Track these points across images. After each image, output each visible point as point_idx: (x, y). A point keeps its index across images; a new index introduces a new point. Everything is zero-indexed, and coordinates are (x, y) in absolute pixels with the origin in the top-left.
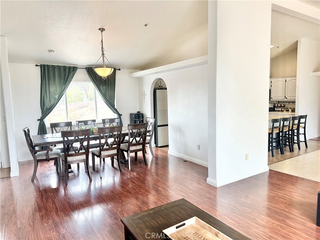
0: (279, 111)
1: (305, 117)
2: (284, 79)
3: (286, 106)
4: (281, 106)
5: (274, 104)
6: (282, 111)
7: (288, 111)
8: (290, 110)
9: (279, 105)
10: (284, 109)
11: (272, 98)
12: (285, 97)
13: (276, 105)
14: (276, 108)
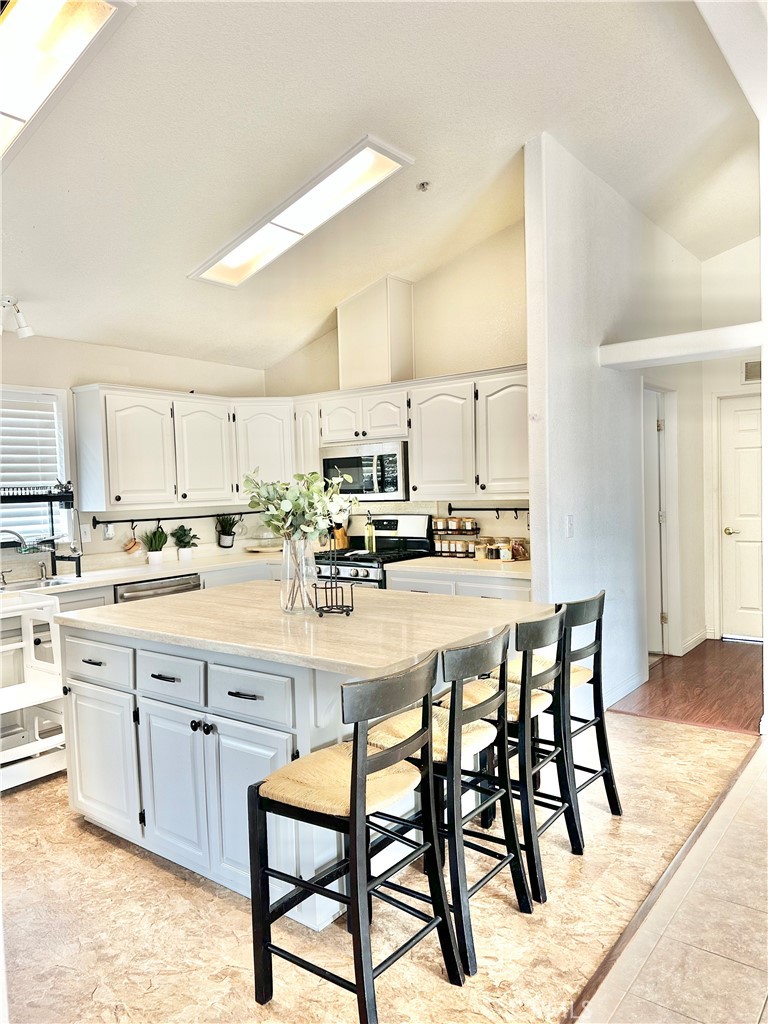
0: (453, 554)
1: (595, 614)
2: (466, 386)
3: (487, 531)
4: (460, 531)
5: (431, 518)
6: (468, 555)
7: (498, 557)
8: (506, 553)
9: (453, 525)
10: (477, 543)
11: (415, 489)
12: (477, 481)
13: (440, 526)
14: (441, 540)
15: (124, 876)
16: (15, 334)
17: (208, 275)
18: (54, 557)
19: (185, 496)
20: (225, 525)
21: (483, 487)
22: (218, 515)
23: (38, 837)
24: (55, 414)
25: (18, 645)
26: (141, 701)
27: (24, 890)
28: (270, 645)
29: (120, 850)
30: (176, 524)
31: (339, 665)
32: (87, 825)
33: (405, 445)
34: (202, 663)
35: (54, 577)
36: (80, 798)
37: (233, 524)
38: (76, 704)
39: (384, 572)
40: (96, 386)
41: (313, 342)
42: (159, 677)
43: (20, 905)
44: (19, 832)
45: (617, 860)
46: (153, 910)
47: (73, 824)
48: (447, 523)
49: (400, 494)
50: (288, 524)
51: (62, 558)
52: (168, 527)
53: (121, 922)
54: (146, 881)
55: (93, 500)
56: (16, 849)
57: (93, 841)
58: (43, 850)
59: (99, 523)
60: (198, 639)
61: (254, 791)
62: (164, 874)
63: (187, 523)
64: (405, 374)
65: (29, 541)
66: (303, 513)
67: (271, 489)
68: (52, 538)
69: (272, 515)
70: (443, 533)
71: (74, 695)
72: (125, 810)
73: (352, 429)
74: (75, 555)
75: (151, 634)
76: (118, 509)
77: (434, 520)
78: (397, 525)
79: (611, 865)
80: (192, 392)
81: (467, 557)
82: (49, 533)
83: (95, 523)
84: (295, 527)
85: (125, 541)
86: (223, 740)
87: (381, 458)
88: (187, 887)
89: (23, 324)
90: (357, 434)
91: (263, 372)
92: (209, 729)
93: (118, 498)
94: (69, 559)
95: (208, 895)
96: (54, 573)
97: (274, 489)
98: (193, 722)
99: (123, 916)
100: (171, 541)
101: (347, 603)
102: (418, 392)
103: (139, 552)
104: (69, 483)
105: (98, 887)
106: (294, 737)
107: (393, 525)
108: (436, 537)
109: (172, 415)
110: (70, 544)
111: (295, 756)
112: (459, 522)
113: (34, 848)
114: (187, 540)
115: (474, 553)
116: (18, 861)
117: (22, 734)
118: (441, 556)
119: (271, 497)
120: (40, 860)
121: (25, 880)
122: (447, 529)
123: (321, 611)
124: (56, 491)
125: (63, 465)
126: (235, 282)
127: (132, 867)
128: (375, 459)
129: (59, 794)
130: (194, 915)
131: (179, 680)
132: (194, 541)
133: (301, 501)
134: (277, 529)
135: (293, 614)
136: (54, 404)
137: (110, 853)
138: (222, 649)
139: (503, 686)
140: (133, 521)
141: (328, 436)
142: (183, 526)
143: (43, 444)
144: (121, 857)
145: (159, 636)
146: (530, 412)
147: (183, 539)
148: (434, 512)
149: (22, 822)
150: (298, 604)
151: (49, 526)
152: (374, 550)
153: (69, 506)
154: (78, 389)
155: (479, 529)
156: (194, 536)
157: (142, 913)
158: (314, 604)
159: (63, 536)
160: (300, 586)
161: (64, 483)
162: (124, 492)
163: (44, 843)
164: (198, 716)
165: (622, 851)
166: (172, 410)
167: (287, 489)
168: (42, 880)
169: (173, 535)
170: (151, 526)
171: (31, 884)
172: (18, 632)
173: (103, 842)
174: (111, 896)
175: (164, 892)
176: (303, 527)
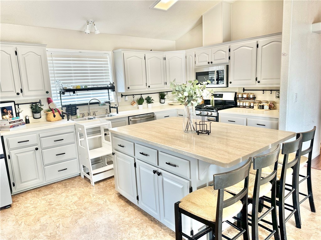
0: (244, 107)
2: (254, 42)
3: (258, 98)
4: (248, 98)
5: (236, 93)
6: (250, 107)
7: (263, 108)
8: (266, 107)
9: (245, 96)
10: (254, 103)
11: (231, 83)
12: (256, 80)
13: (240, 96)
14: (240, 101)
15: (132, 217)
16: (94, 33)
17: (157, 7)
18: (110, 107)
19: (149, 87)
20: (162, 96)
21: (259, 82)
22: (160, 93)
23: (106, 199)
24: (108, 60)
25: (100, 136)
26: (137, 161)
27: (102, 219)
28: (181, 148)
29: (131, 207)
30: (146, 96)
31: (209, 159)
32: (121, 196)
33: (228, 66)
34: (156, 151)
35: (110, 113)
36: (119, 188)
37: (164, 96)
38: (116, 158)
39: (218, 114)
40: (120, 50)
41: (193, 29)
42: (142, 154)
43: (100, 224)
44: (101, 196)
45: (316, 233)
46: (141, 231)
47: (117, 195)
48: (243, 95)
49: (225, 85)
50: (186, 101)
51: (112, 107)
52: (144, 97)
53: (131, 234)
54: (139, 220)
55: (121, 89)
56: (100, 203)
57: (122, 203)
58: (107, 204)
59: (123, 96)
60: (155, 142)
61: (177, 205)
62: (145, 218)
63: (150, 96)
64: (228, 39)
65: (102, 102)
66: (192, 96)
67: (180, 87)
68: (109, 101)
69: (180, 97)
70: (241, 99)
71: (116, 155)
72: (132, 195)
73: (207, 61)
74: (116, 107)
75: (139, 139)
76: (129, 91)
77: (237, 94)
78: (222, 96)
79: (314, 235)
80: (151, 50)
81: (250, 108)
82: (108, 99)
83: (122, 96)
84: (189, 102)
85: (131, 102)
86: (165, 179)
87: (218, 72)
88: (153, 224)
89: (96, 29)
90: (209, 63)
91: (175, 41)
92: (159, 174)
93: (129, 88)
94: (114, 108)
95: (160, 228)
96: (110, 112)
97: (181, 87)
98: (154, 171)
99: (132, 233)
100: (145, 101)
101: (208, 129)
102: (233, 46)
103: (136, 105)
104: (113, 83)
105: (124, 220)
106: (190, 182)
107: (221, 96)
108: (238, 100)
109: (145, 59)
110: (114, 103)
111: (191, 190)
112: (247, 95)
113: (105, 203)
114: (150, 101)
115: (253, 106)
116: (100, 207)
117: (102, 163)
118: (240, 107)
119: (180, 90)
120: (107, 208)
121: (102, 215)
122: (242, 97)
123: (198, 133)
124: (109, 86)
125: (111, 77)
126: (166, 9)
127: (135, 214)
128: (216, 72)
129: (113, 184)
130: (155, 235)
131: (149, 156)
132: (152, 101)
133: (191, 92)
134: (182, 102)
135: (188, 133)
136: (108, 56)
137: (128, 208)
138: (163, 147)
139: (276, 168)
140: (133, 95)
141: (198, 64)
142: (149, 96)
143: (105, 70)
144: (131, 209)
145: (142, 140)
146: (282, 52)
147: (149, 101)
148: (237, 91)
149: (101, 193)
150: (189, 129)
151: (108, 97)
152: (214, 105)
153: (114, 91)
154: (115, 51)
155: (255, 97)
156: (152, 100)
157: (138, 232)
158: (195, 129)
159: (112, 100)
160: (190, 123)
161: (112, 83)
162: (131, 86)
163: (108, 201)
164: (156, 169)
165: (318, 229)
166: (145, 57)
167: (186, 87)
168: (107, 215)
169: (146, 99)
170: (139, 97)
171: (104, 216)
172: (99, 131)
173: (126, 203)
174: (128, 224)
175: (145, 225)
176: (192, 102)
